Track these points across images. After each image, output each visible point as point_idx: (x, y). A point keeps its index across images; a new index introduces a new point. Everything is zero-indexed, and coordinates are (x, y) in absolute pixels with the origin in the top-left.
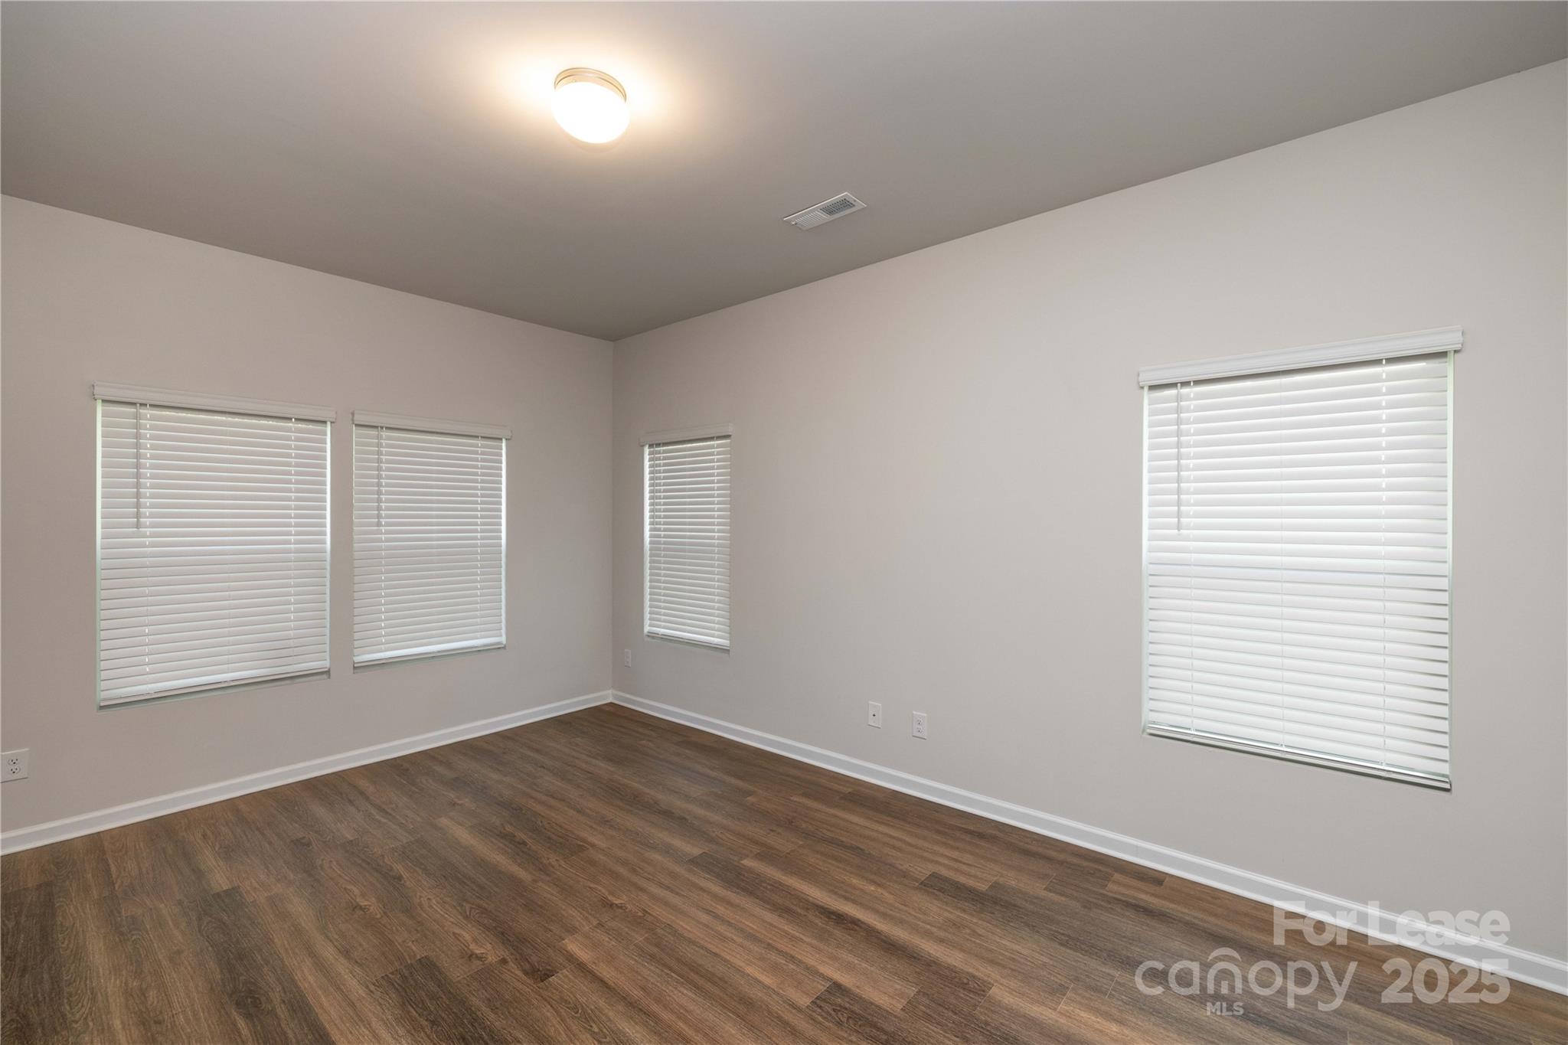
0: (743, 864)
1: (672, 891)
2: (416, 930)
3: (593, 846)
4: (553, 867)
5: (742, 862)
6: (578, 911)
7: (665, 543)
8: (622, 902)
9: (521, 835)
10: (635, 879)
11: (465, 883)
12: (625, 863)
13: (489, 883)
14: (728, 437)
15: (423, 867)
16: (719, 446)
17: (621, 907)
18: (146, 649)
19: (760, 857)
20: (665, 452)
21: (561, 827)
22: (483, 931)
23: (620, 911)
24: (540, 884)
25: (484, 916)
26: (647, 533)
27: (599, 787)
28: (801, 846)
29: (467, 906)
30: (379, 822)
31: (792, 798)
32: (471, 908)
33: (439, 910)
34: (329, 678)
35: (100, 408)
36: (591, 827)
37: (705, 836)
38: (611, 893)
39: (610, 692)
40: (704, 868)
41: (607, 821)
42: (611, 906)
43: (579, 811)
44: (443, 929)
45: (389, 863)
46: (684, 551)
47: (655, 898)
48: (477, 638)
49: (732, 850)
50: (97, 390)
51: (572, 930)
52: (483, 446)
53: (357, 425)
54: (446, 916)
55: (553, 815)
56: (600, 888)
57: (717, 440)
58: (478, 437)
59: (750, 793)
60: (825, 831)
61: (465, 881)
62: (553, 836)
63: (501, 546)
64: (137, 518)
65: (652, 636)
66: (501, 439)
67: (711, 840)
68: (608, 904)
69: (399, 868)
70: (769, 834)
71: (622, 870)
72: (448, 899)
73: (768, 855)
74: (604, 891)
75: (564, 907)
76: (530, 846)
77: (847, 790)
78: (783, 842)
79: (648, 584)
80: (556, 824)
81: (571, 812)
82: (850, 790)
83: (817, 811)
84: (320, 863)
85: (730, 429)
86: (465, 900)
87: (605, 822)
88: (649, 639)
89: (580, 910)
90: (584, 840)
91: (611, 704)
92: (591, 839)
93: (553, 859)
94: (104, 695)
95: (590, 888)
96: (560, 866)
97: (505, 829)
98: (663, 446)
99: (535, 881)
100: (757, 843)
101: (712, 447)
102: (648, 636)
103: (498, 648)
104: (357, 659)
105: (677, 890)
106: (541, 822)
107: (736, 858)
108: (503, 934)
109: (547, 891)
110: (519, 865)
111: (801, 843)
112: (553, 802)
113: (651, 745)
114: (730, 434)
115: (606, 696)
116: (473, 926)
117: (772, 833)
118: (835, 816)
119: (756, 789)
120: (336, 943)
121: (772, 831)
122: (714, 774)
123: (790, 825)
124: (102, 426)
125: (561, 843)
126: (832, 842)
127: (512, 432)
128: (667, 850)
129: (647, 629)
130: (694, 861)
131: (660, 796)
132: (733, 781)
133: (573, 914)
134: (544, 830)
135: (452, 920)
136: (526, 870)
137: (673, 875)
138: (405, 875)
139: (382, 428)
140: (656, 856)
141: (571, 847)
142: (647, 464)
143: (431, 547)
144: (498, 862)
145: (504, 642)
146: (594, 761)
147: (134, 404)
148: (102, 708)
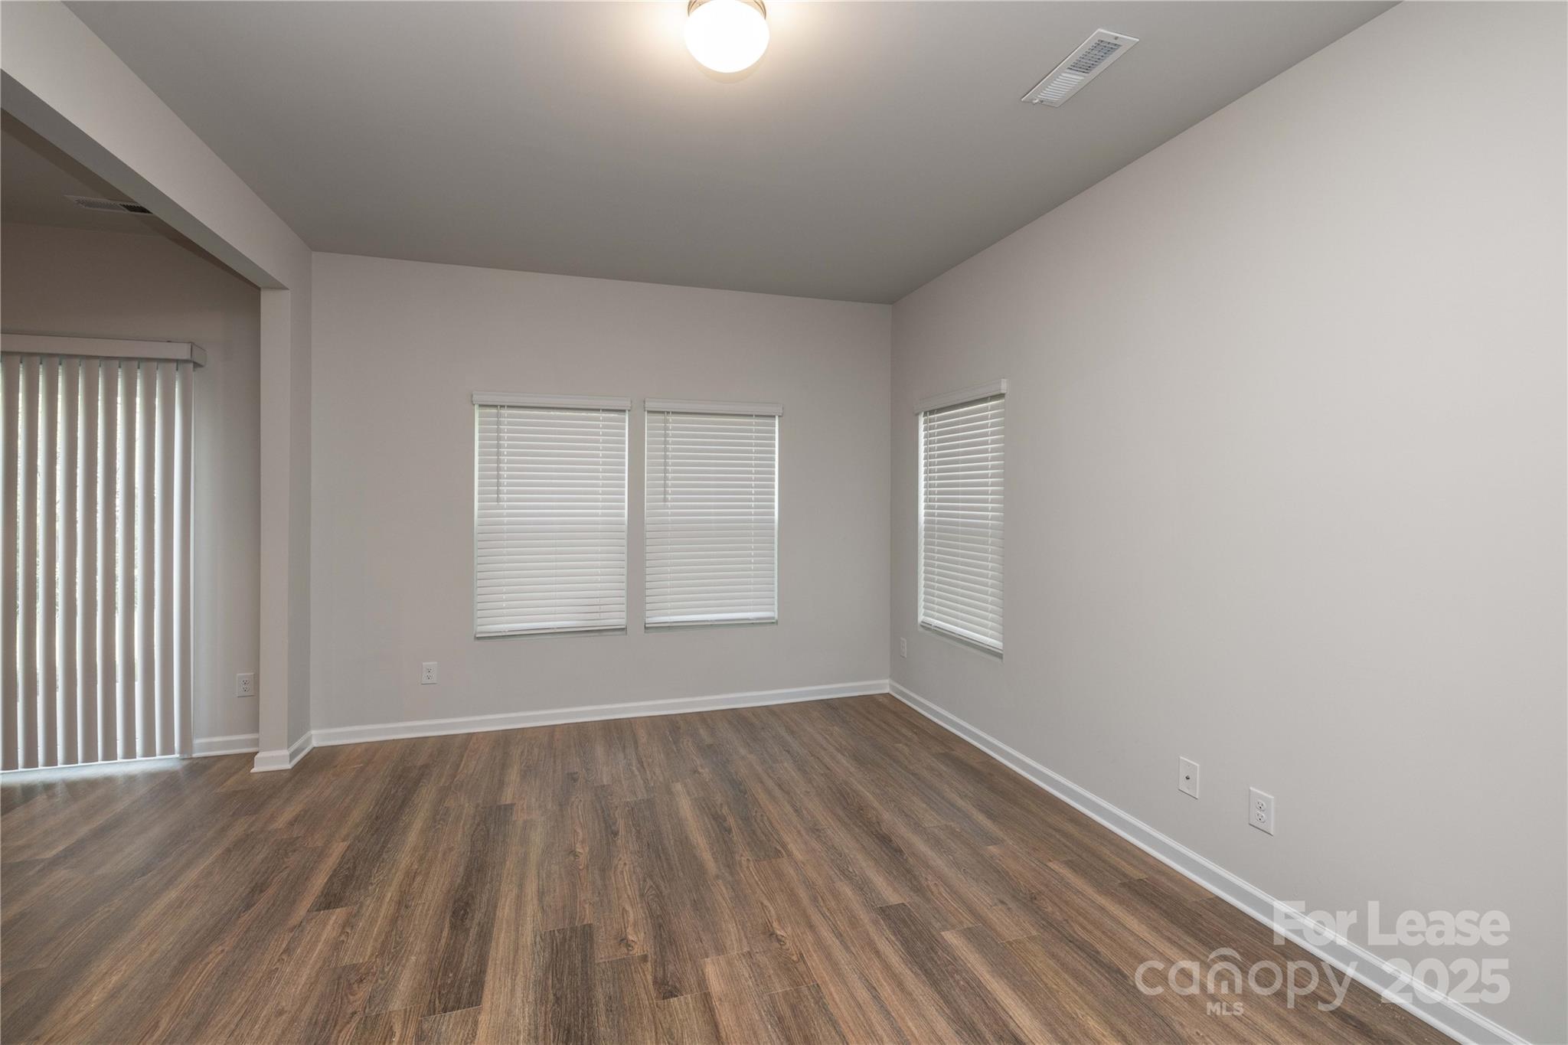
0: (942, 937)
1: (843, 942)
2: (599, 893)
3: (790, 855)
4: (741, 867)
5: (943, 933)
6: (737, 928)
7: (939, 523)
8: (784, 934)
9: (731, 821)
10: (812, 912)
11: (660, 857)
12: (810, 885)
13: (678, 865)
14: (1001, 396)
15: (638, 828)
16: (993, 408)
17: (779, 941)
18: (504, 596)
19: (970, 935)
20: (939, 419)
21: (771, 823)
22: (646, 917)
23: (777, 945)
24: (720, 882)
25: (656, 899)
26: (922, 511)
27: (829, 787)
28: (1031, 938)
29: (649, 882)
30: (633, 772)
31: (1050, 864)
32: (651, 887)
33: (626, 878)
34: (626, 634)
35: (477, 412)
36: (799, 832)
37: (915, 883)
38: (779, 920)
39: (887, 681)
40: (893, 925)
41: (817, 830)
42: (771, 935)
43: (796, 811)
44: (619, 900)
45: (617, 816)
46: (957, 532)
47: (819, 942)
48: (750, 611)
49: (938, 911)
50: (475, 397)
51: (720, 949)
52: (757, 424)
53: (649, 412)
54: (628, 887)
55: (771, 808)
56: (771, 908)
57: (991, 401)
58: (752, 416)
59: (995, 841)
60: (1077, 928)
61: (662, 855)
62: (759, 832)
63: (773, 522)
64: (498, 494)
65: (926, 627)
66: (774, 417)
67: (919, 889)
68: (769, 931)
69: (621, 824)
70: (996, 905)
71: (803, 894)
72: (638, 870)
73: (981, 936)
74: (773, 912)
75: (727, 917)
76: (733, 836)
77: (1136, 874)
78: (1010, 924)
79: (923, 568)
80: (768, 818)
81: (788, 809)
82: (1143, 876)
83: (1078, 892)
84: (573, 799)
85: (1004, 387)
86: (651, 878)
87: (815, 830)
88: (921, 630)
89: (740, 927)
90: (784, 846)
91: (887, 695)
92: (791, 846)
93: (744, 856)
94: (479, 629)
95: (762, 904)
96: (748, 868)
97: (721, 811)
98: (936, 413)
99: (717, 877)
100: (973, 912)
101: (985, 410)
102: (922, 626)
103: (771, 623)
104: (648, 620)
105: (849, 945)
106: (756, 812)
107: (938, 925)
108: (660, 926)
109: (721, 895)
110: (713, 854)
111: (1034, 933)
112: (778, 793)
113: (906, 750)
114: (1003, 392)
115: (882, 686)
116: (642, 907)
117: (1000, 906)
118: (1102, 909)
119: (1006, 838)
120: (541, 883)
121: (1002, 902)
122: (960, 803)
123: (1030, 901)
124: (479, 425)
125: (761, 842)
126: (1081, 947)
127: (783, 408)
128: (863, 887)
129: (921, 618)
130: (886, 913)
131: (886, 816)
132: (981, 818)
133: (731, 931)
134: (753, 821)
135: (630, 894)
136: (716, 860)
137: (854, 922)
138: (622, 832)
139: (668, 413)
140: (847, 890)
141: (768, 849)
142: (922, 433)
143: (710, 522)
144: (697, 844)
145: (776, 616)
146: (839, 756)
147: (496, 406)
148: (479, 638)
